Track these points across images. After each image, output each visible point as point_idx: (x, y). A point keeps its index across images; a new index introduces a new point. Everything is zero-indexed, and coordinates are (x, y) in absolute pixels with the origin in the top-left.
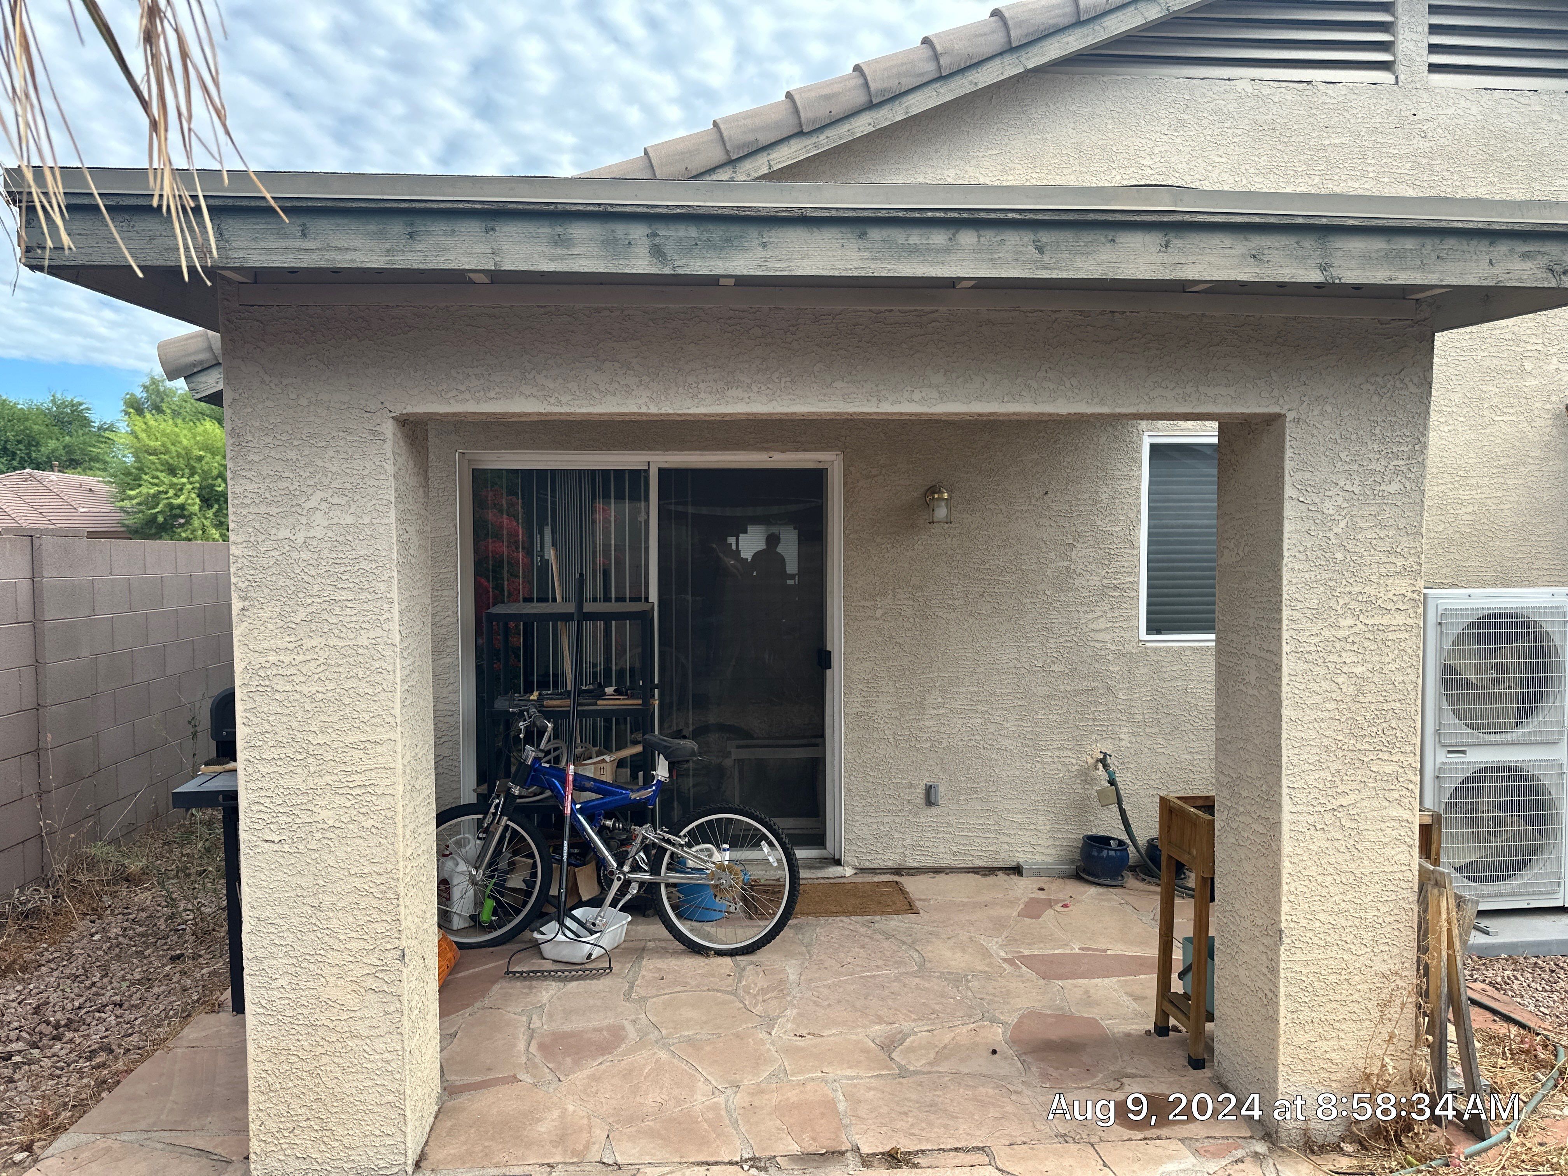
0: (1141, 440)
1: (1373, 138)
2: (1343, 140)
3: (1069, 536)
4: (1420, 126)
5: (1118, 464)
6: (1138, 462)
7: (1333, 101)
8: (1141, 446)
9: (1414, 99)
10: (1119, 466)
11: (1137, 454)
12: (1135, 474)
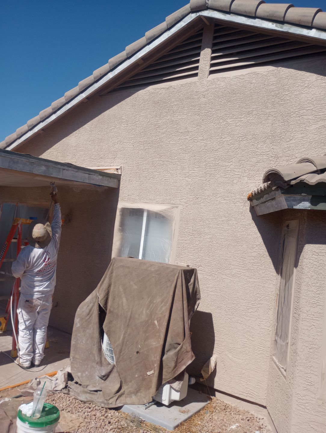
1: (187, 100)
2: (178, 103)
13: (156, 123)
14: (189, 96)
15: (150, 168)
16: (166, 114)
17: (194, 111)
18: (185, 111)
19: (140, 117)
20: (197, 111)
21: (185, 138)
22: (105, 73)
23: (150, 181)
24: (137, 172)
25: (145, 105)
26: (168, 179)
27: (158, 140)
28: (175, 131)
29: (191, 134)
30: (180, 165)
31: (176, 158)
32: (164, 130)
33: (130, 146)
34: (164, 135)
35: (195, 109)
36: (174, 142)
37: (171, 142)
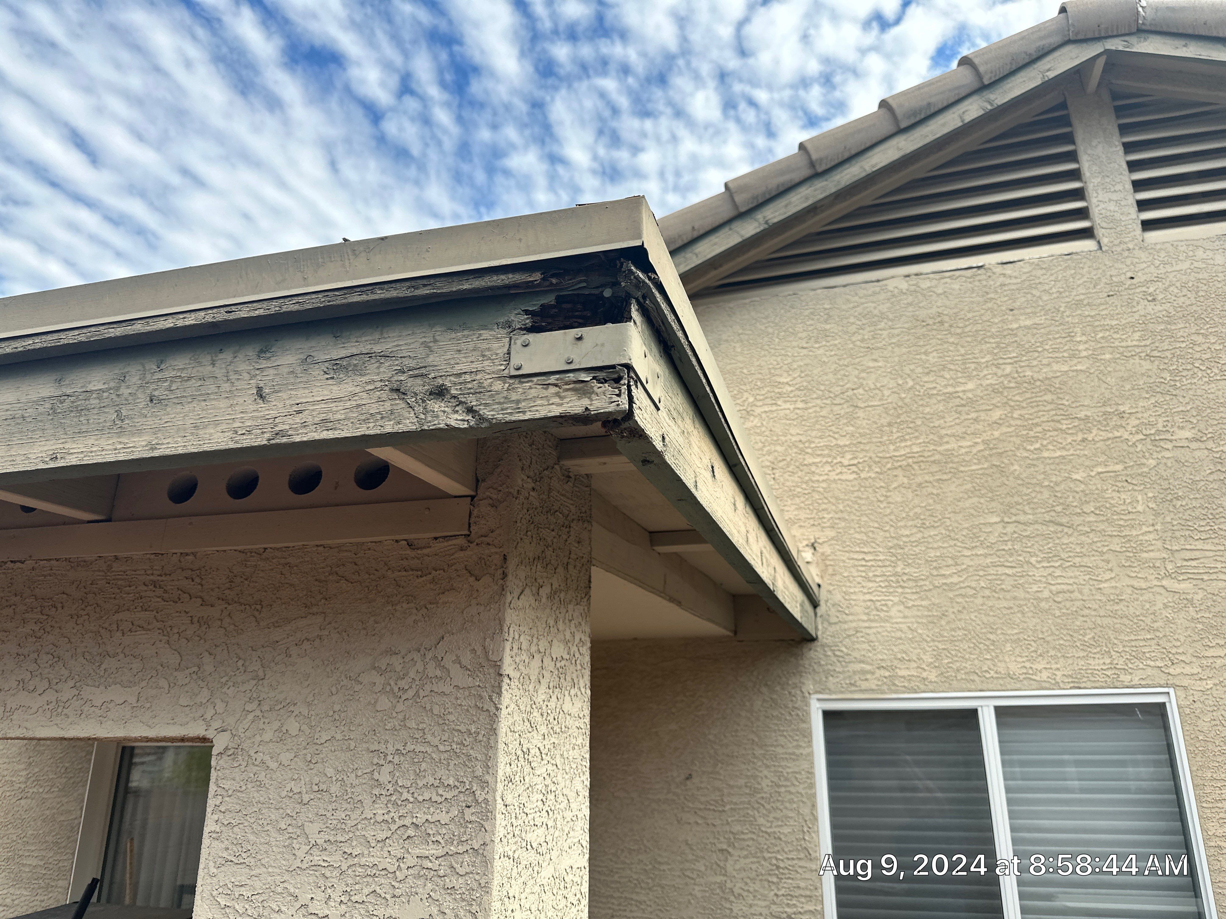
0: (808, 705)
1: (1079, 312)
2: (1037, 320)
3: (722, 839)
4: (1144, 289)
5: (779, 738)
6: (807, 735)
7: (1014, 281)
8: (808, 714)
9: (1128, 262)
10: (782, 741)
11: (803, 725)
12: (804, 752)
13: (950, 389)
14: (1082, 297)
15: (968, 553)
16: (988, 357)
17: (1124, 344)
18: (1081, 347)
19: (863, 375)
20: (1135, 343)
21: (1110, 435)
22: (714, 226)
23: (979, 601)
24: (899, 569)
25: (880, 332)
26: (1070, 587)
27: (981, 447)
28: (1054, 412)
29: (1134, 422)
30: (1115, 533)
31: (1088, 508)
32: (997, 414)
33: (840, 476)
34: (1004, 429)
35: (1124, 337)
36: (1058, 453)
37: (1046, 454)
